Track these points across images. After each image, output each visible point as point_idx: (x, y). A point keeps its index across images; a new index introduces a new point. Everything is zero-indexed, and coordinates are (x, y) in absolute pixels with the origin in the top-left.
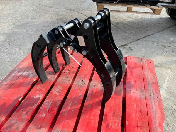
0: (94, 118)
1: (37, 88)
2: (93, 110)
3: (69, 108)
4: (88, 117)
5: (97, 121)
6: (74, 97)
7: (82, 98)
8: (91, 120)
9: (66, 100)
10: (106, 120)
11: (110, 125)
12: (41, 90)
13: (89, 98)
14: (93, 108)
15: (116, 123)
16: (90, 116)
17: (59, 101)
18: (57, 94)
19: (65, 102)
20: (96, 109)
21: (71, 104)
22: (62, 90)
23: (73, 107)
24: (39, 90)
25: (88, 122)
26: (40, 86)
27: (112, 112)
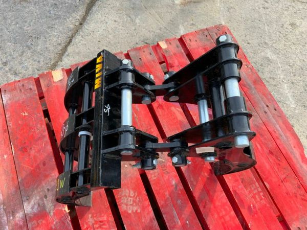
0: (225, 210)
1: (91, 224)
2: (215, 198)
3: (180, 223)
4: (216, 216)
5: (233, 213)
6: (170, 195)
7: (181, 187)
8: (223, 217)
9: (162, 210)
10: (242, 201)
11: (252, 205)
12: (101, 222)
13: (192, 179)
14: (211, 193)
15: (257, 196)
16: (218, 213)
17: (151, 221)
18: (136, 211)
19: (164, 216)
20: (216, 194)
21: (175, 212)
22: (138, 196)
23: (183, 216)
24: (97, 226)
25: (223, 224)
26: (90, 216)
27: (240, 181)
